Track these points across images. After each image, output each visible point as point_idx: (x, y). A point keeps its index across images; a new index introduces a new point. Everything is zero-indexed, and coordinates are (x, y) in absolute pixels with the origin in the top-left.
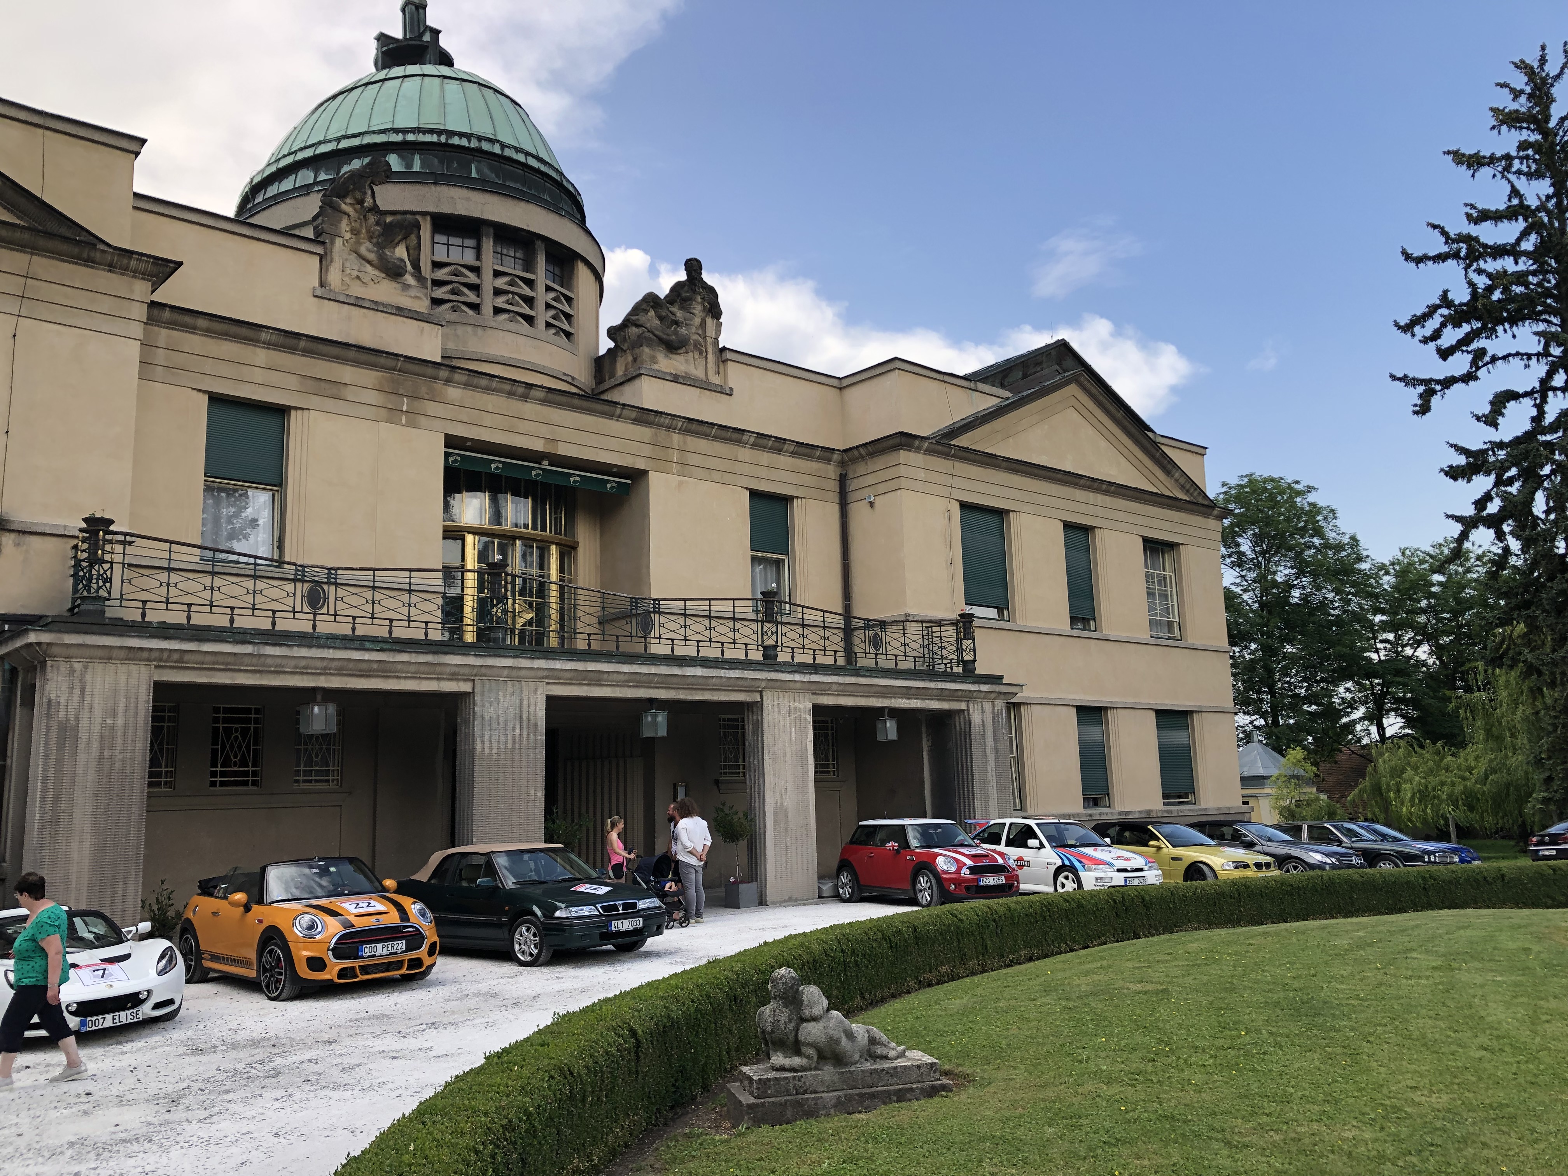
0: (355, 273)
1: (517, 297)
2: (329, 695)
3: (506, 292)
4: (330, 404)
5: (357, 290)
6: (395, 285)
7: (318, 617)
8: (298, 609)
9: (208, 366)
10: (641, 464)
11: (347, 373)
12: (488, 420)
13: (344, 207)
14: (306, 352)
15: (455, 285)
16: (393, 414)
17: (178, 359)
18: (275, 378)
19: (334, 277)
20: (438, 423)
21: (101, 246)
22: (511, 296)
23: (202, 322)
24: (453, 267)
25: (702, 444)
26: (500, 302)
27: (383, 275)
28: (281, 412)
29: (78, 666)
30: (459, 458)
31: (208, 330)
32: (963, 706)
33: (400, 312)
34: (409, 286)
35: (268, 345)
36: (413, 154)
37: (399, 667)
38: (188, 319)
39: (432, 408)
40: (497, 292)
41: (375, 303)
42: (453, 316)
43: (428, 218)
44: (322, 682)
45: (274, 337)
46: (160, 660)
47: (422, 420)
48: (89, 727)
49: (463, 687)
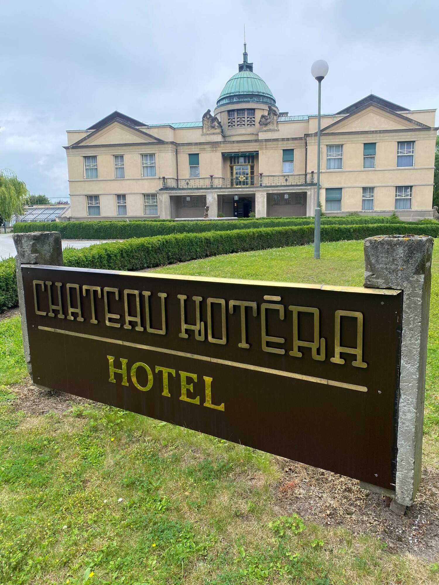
0: (207, 129)
1: (242, 121)
2: (189, 196)
4: (204, 152)
5: (208, 132)
6: (214, 129)
7: (188, 186)
8: (186, 185)
10: (257, 150)
11: (206, 146)
13: (205, 119)
14: (199, 145)
15: (231, 122)
16: (213, 151)
17: (184, 150)
18: (196, 150)
19: (205, 130)
20: (220, 151)
21: (165, 142)
22: (240, 121)
23: (185, 145)
24: (231, 119)
25: (270, 143)
26: (238, 123)
27: (212, 128)
28: (198, 154)
29: (163, 194)
30: (224, 156)
32: (306, 191)
33: (214, 134)
34: (217, 129)
35: (193, 145)
39: (219, 149)
41: (210, 133)
46: (171, 193)
47: (218, 151)
48: (163, 200)
49: (205, 194)
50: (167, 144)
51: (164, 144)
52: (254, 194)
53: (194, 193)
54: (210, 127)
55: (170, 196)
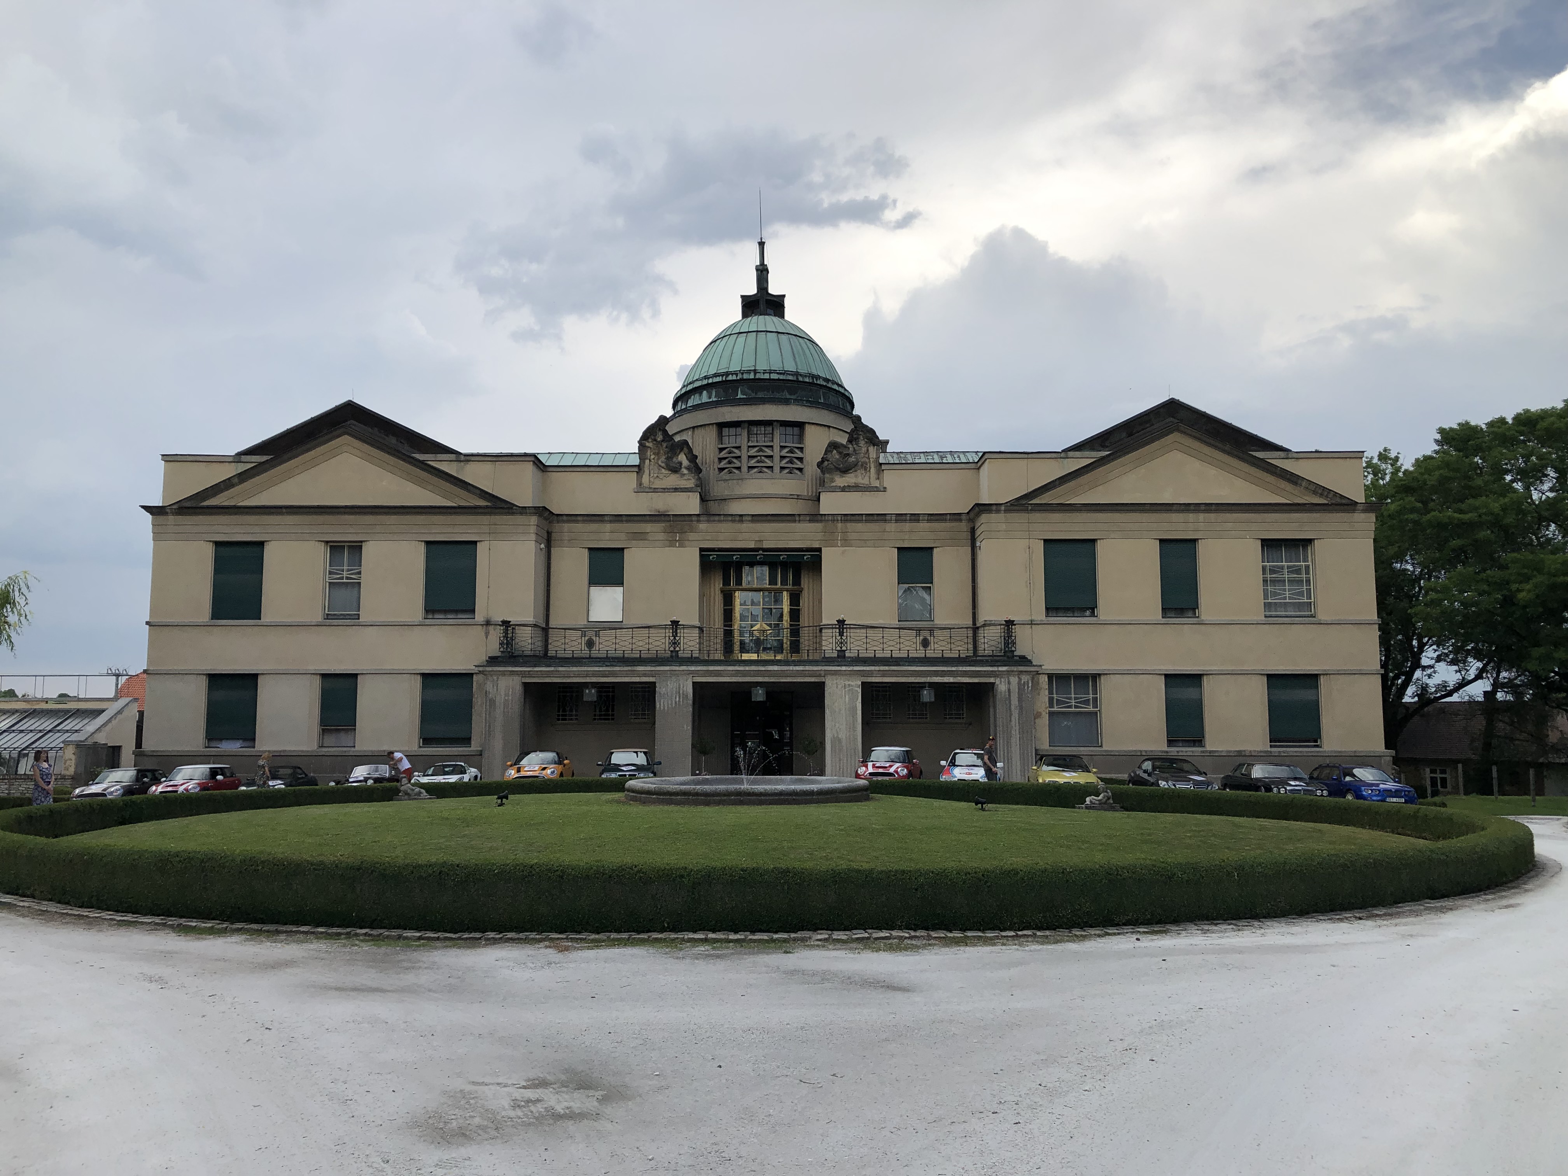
0: (655, 475)
1: (763, 458)
2: (594, 685)
3: (756, 456)
4: (640, 543)
5: (658, 484)
6: (678, 475)
7: (592, 652)
8: (583, 649)
9: (585, 536)
10: (816, 545)
11: (648, 527)
12: (723, 537)
13: (647, 444)
14: (627, 521)
15: (729, 458)
16: (672, 543)
17: (573, 535)
18: (616, 536)
19: (645, 479)
20: (694, 543)
21: (515, 508)
22: (759, 458)
23: (579, 518)
24: (728, 449)
25: (859, 526)
26: (753, 462)
27: (670, 472)
28: (620, 551)
29: (495, 678)
30: (715, 556)
31: (583, 521)
32: (992, 680)
34: (684, 474)
35: (611, 522)
36: (712, 389)
37: (618, 672)
38: (573, 518)
39: (692, 536)
40: (751, 457)
41: (664, 489)
42: (728, 477)
43: (715, 426)
44: (588, 680)
45: (611, 518)
46: (523, 674)
47: (687, 543)
48: (500, 700)
49: (652, 679)
50: (521, 514)
51: (513, 514)
52: (821, 686)
53: (613, 673)
54: (663, 468)
55: (526, 685)
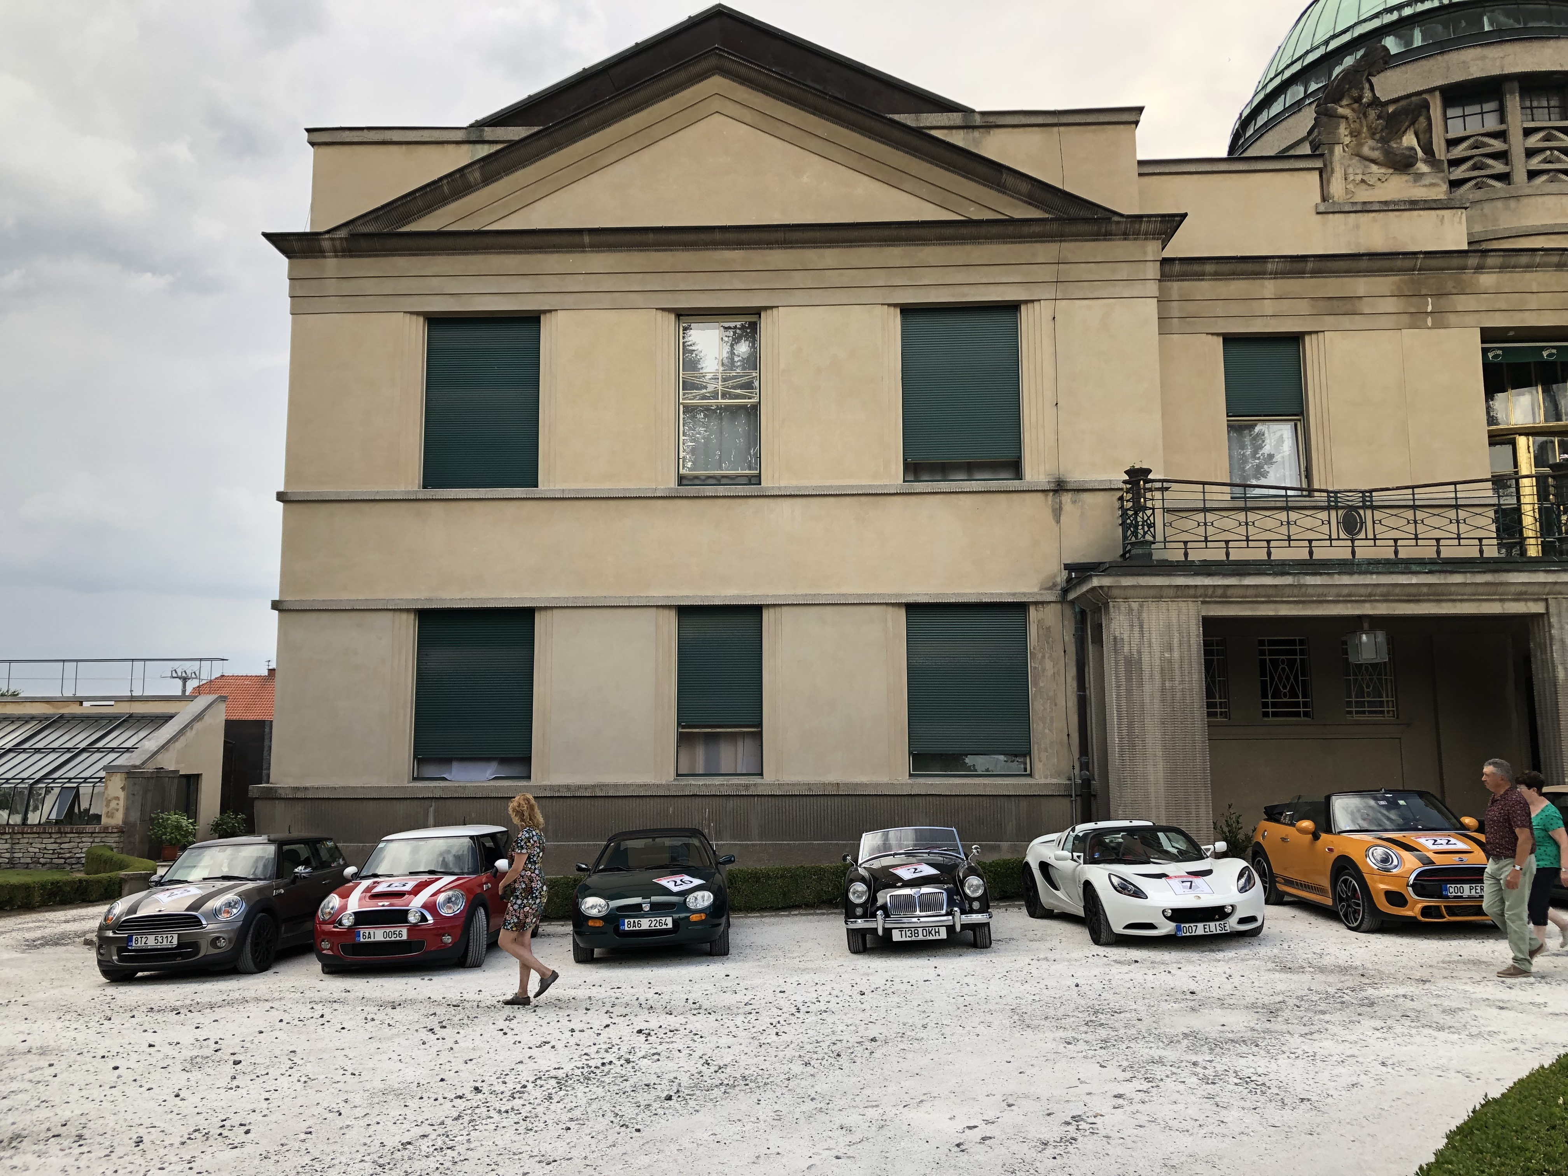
0: (1359, 178)
1: (1556, 153)
2: (1376, 622)
3: (1542, 150)
4: (1346, 321)
5: (1363, 195)
6: (1405, 178)
7: (1357, 543)
8: (1334, 536)
9: (1220, 309)
11: (1360, 286)
12: (1533, 302)
13: (1340, 110)
14: (1316, 273)
15: (1476, 159)
16: (1416, 319)
17: (1191, 307)
18: (1285, 306)
19: (1337, 187)
20: (1469, 319)
21: (1116, 219)
22: (1548, 153)
23: (1209, 268)
24: (1472, 140)
26: (1535, 163)
27: (1391, 171)
28: (1295, 339)
29: (1135, 606)
30: (1500, 352)
31: (1216, 274)
33: (1414, 205)
34: (1423, 174)
35: (1276, 275)
36: (1412, 29)
37: (1453, 589)
38: (1196, 268)
39: (1462, 302)
40: (1530, 153)
41: (1386, 203)
42: (1479, 194)
43: (1437, 93)
44: (1368, 610)
45: (1281, 266)
46: (1205, 596)
47: (1452, 318)
50: (1125, 236)
53: (1437, 594)
54: (1374, 161)
55: (1209, 624)
